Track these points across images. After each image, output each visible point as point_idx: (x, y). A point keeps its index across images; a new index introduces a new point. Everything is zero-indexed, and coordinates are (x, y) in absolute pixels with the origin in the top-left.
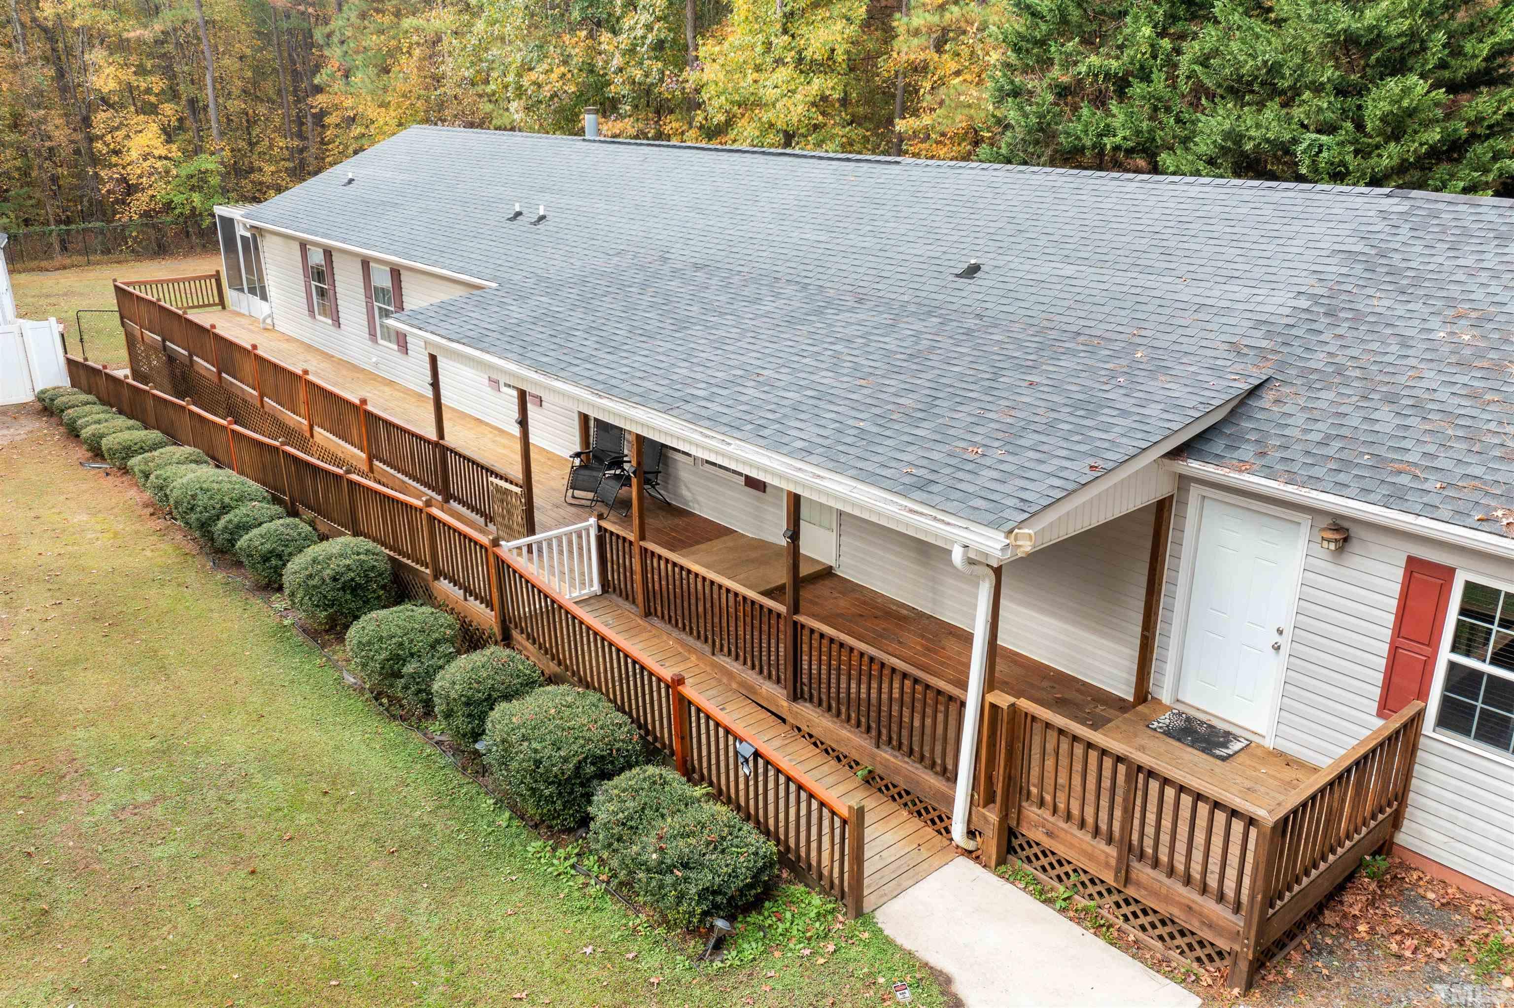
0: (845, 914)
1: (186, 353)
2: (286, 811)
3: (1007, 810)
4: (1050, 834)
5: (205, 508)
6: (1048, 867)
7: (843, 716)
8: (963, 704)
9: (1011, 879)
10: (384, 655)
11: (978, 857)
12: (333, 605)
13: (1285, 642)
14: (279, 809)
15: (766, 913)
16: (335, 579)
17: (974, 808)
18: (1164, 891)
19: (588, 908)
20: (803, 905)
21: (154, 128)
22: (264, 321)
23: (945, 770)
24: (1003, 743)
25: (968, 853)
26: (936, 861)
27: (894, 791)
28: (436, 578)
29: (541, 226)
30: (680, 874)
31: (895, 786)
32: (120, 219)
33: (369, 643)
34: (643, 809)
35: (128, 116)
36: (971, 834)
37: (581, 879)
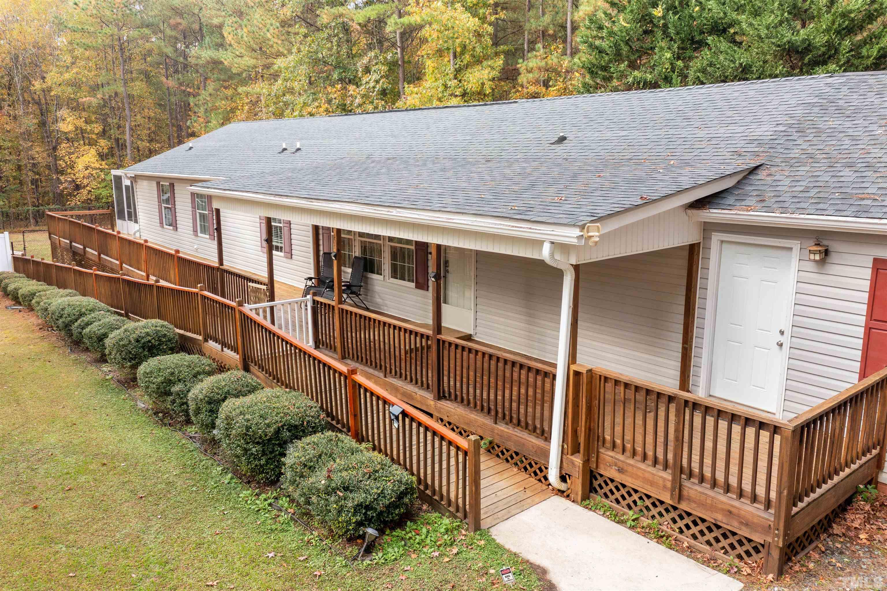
0: (467, 530)
1: (81, 247)
2: (73, 474)
3: (589, 456)
4: (621, 471)
5: (69, 315)
6: (620, 499)
7: (472, 405)
8: (554, 377)
9: (593, 509)
10: (160, 379)
11: (568, 496)
12: (135, 358)
13: (786, 340)
14: (68, 473)
15: (408, 529)
16: (138, 341)
17: (564, 457)
18: (709, 501)
19: (276, 529)
20: (436, 525)
21: (93, 151)
22: (135, 234)
23: (543, 432)
24: (584, 400)
25: (561, 492)
26: (537, 499)
27: (507, 454)
28: (206, 340)
29: (298, 154)
30: (341, 494)
31: (508, 451)
32: (69, 204)
33: (151, 372)
34: (320, 456)
35: (79, 146)
36: (563, 478)
37: (275, 512)
